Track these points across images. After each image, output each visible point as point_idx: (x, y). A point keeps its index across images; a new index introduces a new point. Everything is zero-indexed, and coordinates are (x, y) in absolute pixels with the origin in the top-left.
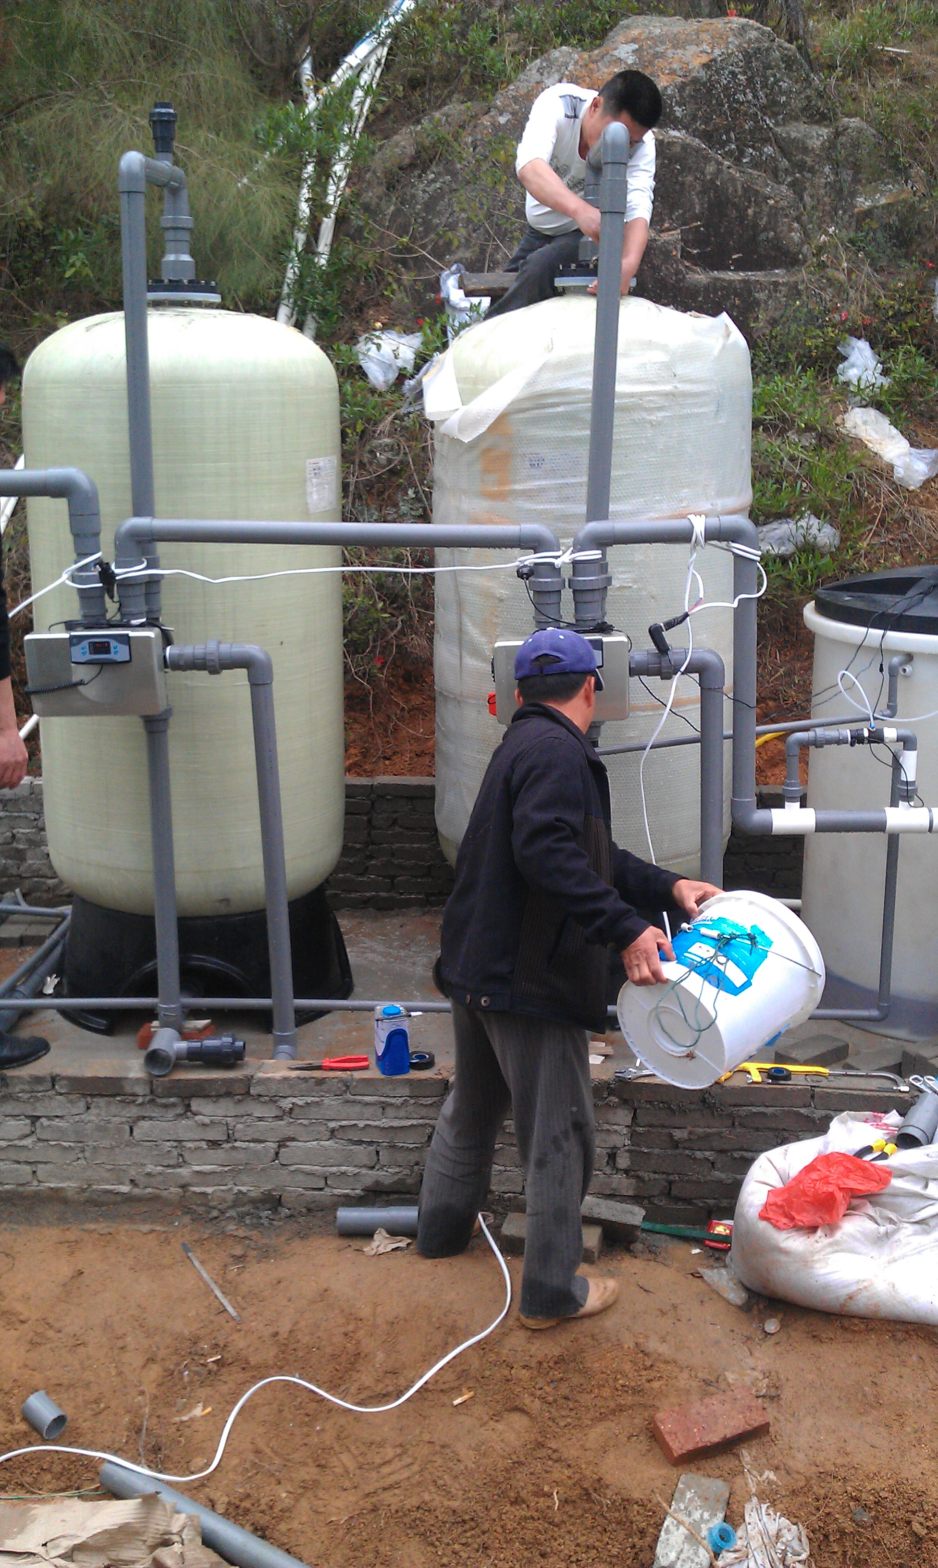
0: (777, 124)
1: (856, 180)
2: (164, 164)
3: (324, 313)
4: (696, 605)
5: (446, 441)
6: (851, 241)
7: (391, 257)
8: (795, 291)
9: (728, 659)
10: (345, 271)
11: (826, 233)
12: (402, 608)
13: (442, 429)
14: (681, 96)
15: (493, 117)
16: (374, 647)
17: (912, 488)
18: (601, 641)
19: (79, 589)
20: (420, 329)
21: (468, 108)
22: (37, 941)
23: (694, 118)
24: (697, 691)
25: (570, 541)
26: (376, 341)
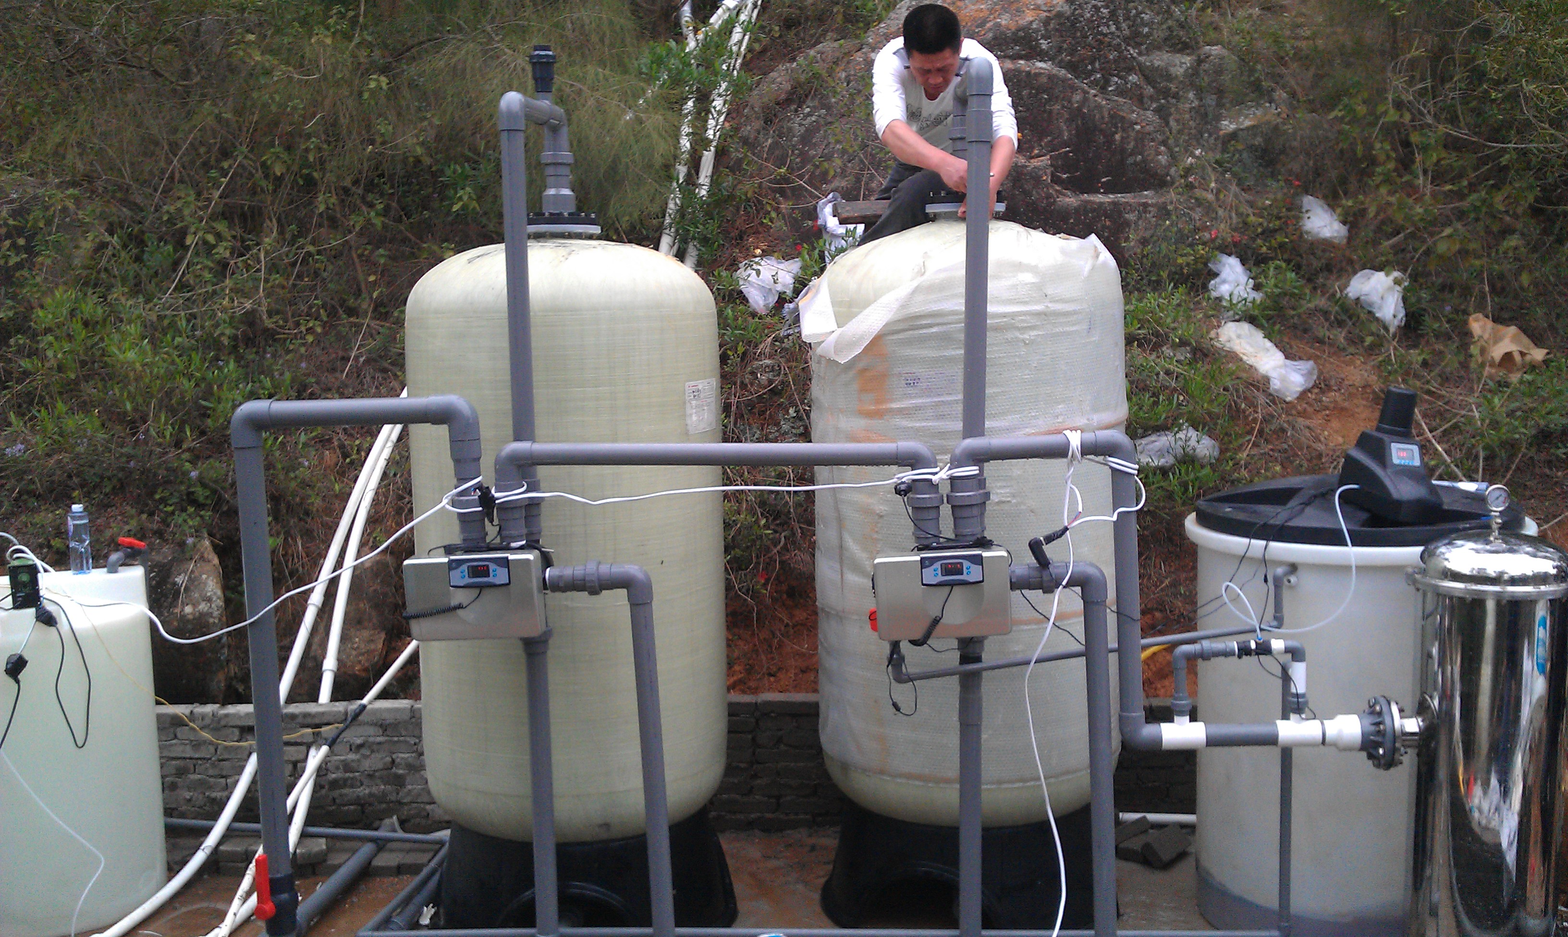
0: (1140, 54)
1: (1220, 105)
2: (545, 103)
3: (705, 241)
4: (1076, 519)
5: (823, 362)
6: (1217, 162)
7: (770, 188)
8: (1164, 212)
9: (1109, 572)
10: (725, 201)
11: (1192, 155)
12: (785, 524)
13: (819, 351)
14: (1046, 30)
15: (865, 53)
16: (758, 563)
17: (1288, 399)
18: (981, 556)
19: (459, 514)
20: (799, 255)
21: (841, 45)
22: (415, 869)
23: (1060, 50)
24: (1078, 605)
25: (947, 457)
26: (755, 267)
